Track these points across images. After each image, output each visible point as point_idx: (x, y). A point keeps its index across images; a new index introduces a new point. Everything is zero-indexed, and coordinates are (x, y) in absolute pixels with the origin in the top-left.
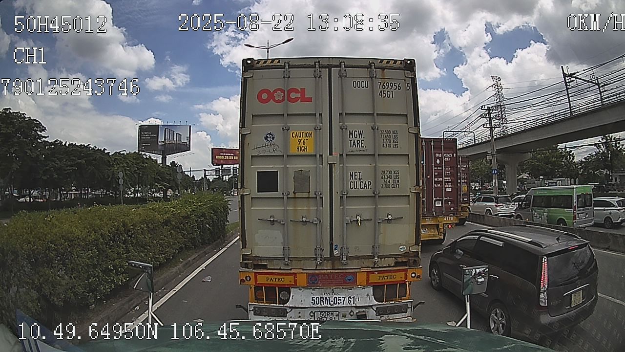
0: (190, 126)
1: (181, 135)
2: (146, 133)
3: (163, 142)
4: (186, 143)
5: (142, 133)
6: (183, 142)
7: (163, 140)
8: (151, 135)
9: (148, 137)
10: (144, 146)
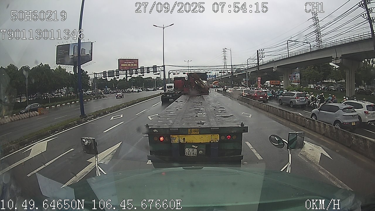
0: (92, 43)
1: (85, 49)
2: (61, 51)
3: (72, 55)
4: (88, 55)
5: (59, 51)
6: (86, 54)
7: (73, 55)
8: (64, 52)
9: (62, 53)
10: (59, 60)
